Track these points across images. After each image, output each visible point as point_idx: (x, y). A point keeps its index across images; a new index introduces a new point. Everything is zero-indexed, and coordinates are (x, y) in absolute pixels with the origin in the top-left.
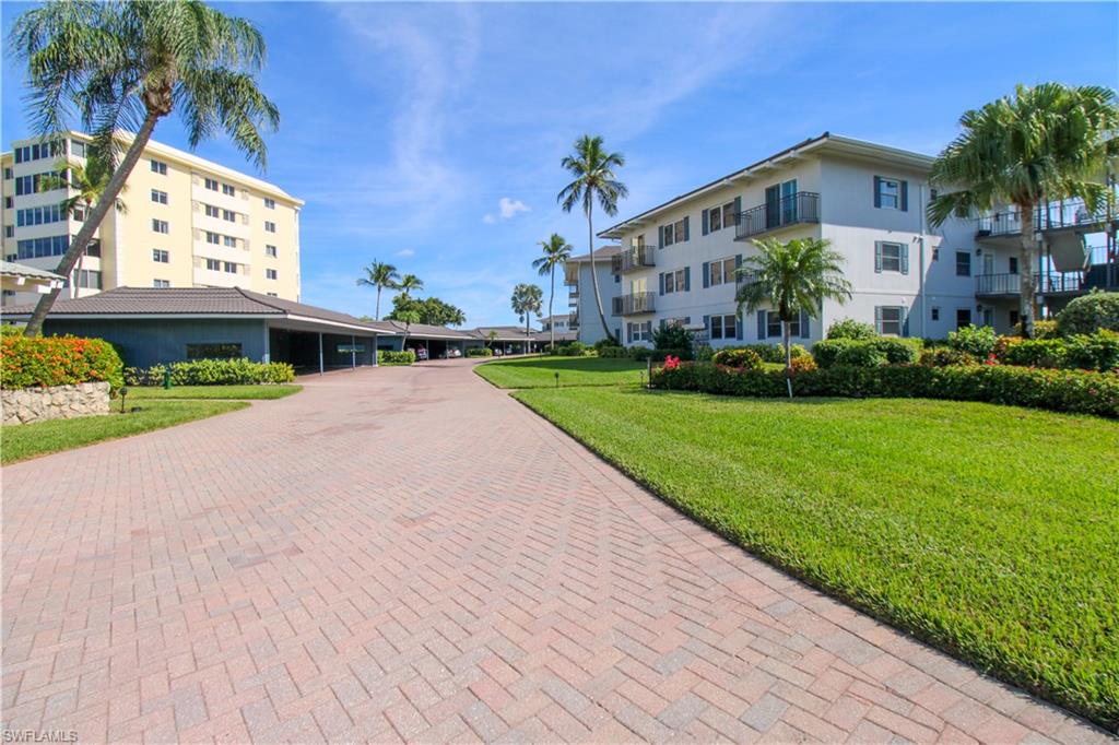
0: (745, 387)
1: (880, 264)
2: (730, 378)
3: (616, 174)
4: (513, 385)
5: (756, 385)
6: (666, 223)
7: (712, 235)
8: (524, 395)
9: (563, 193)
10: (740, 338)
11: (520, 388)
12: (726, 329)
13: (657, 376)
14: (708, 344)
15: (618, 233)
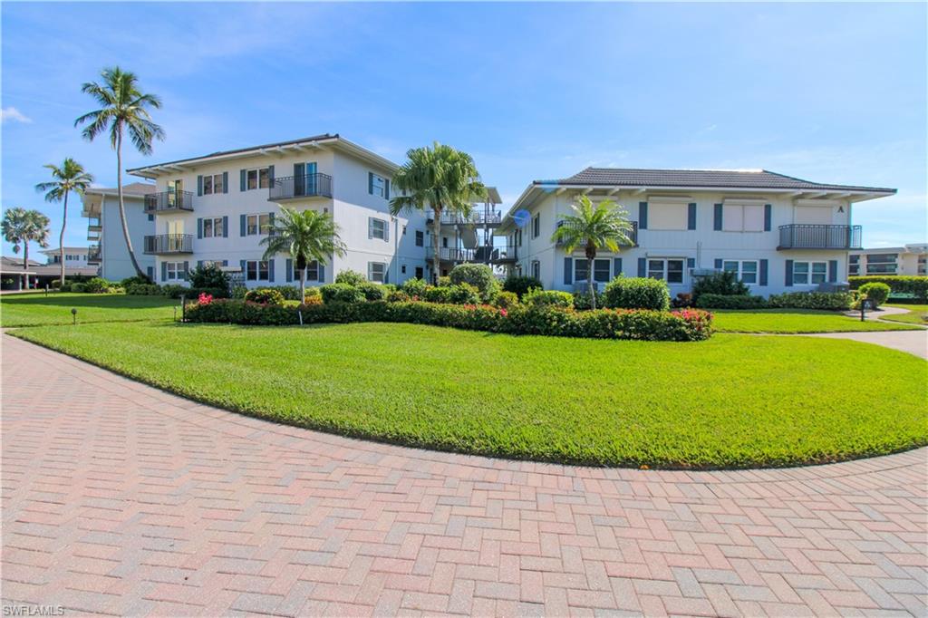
0: (268, 318)
1: (372, 234)
2: (256, 311)
3: (149, 114)
4: (10, 323)
5: (276, 317)
6: (206, 173)
7: (249, 193)
8: (30, 333)
9: (83, 119)
10: (272, 280)
11: (21, 326)
12: (260, 272)
13: (191, 312)
14: (244, 284)
15: (154, 173)
